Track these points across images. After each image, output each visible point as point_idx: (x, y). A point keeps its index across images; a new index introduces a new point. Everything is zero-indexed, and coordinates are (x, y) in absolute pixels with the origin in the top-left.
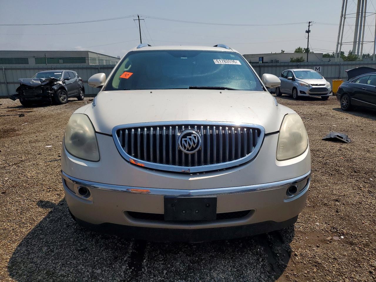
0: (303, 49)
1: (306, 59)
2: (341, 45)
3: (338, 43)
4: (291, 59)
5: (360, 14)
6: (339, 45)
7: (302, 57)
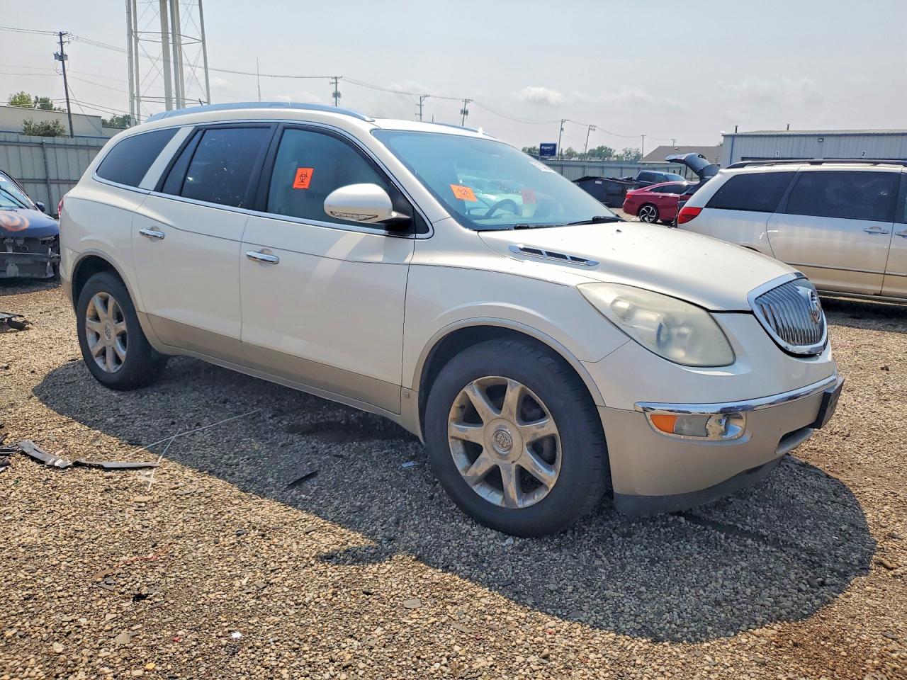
0: (33, 99)
1: (67, 129)
2: (139, 101)
3: (132, 96)
4: (26, 124)
5: (170, 36)
6: (135, 101)
7: (57, 122)
